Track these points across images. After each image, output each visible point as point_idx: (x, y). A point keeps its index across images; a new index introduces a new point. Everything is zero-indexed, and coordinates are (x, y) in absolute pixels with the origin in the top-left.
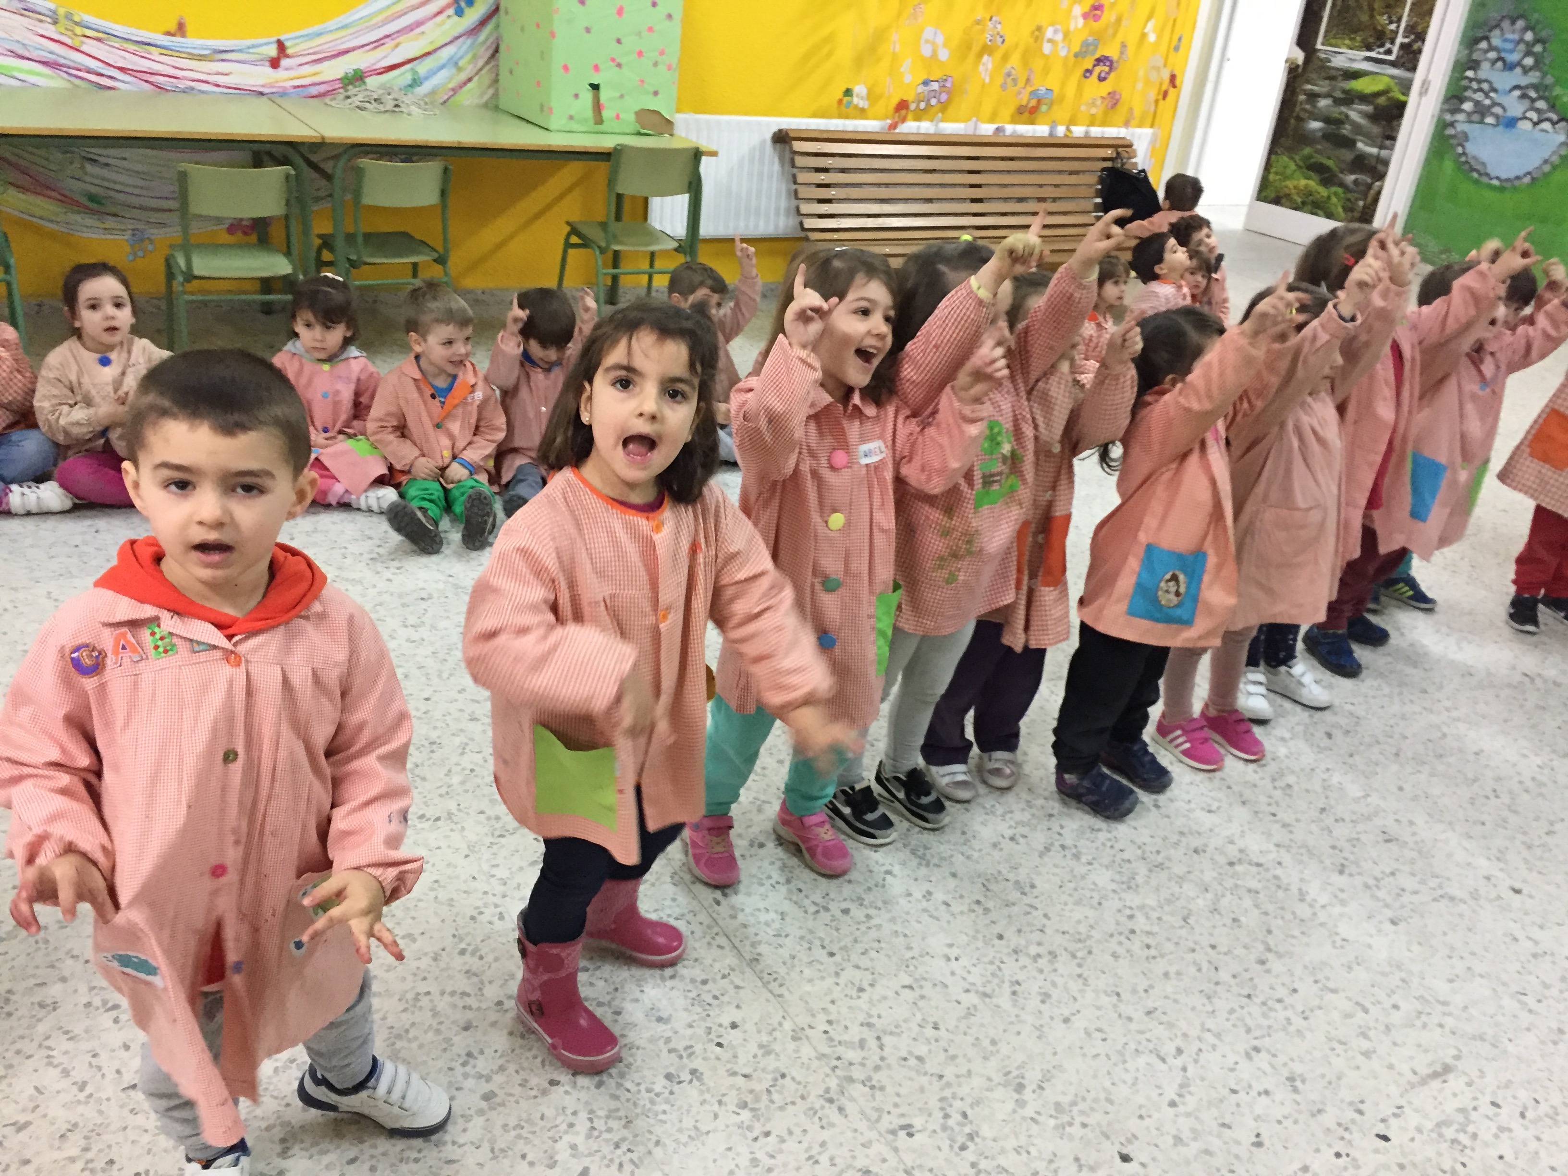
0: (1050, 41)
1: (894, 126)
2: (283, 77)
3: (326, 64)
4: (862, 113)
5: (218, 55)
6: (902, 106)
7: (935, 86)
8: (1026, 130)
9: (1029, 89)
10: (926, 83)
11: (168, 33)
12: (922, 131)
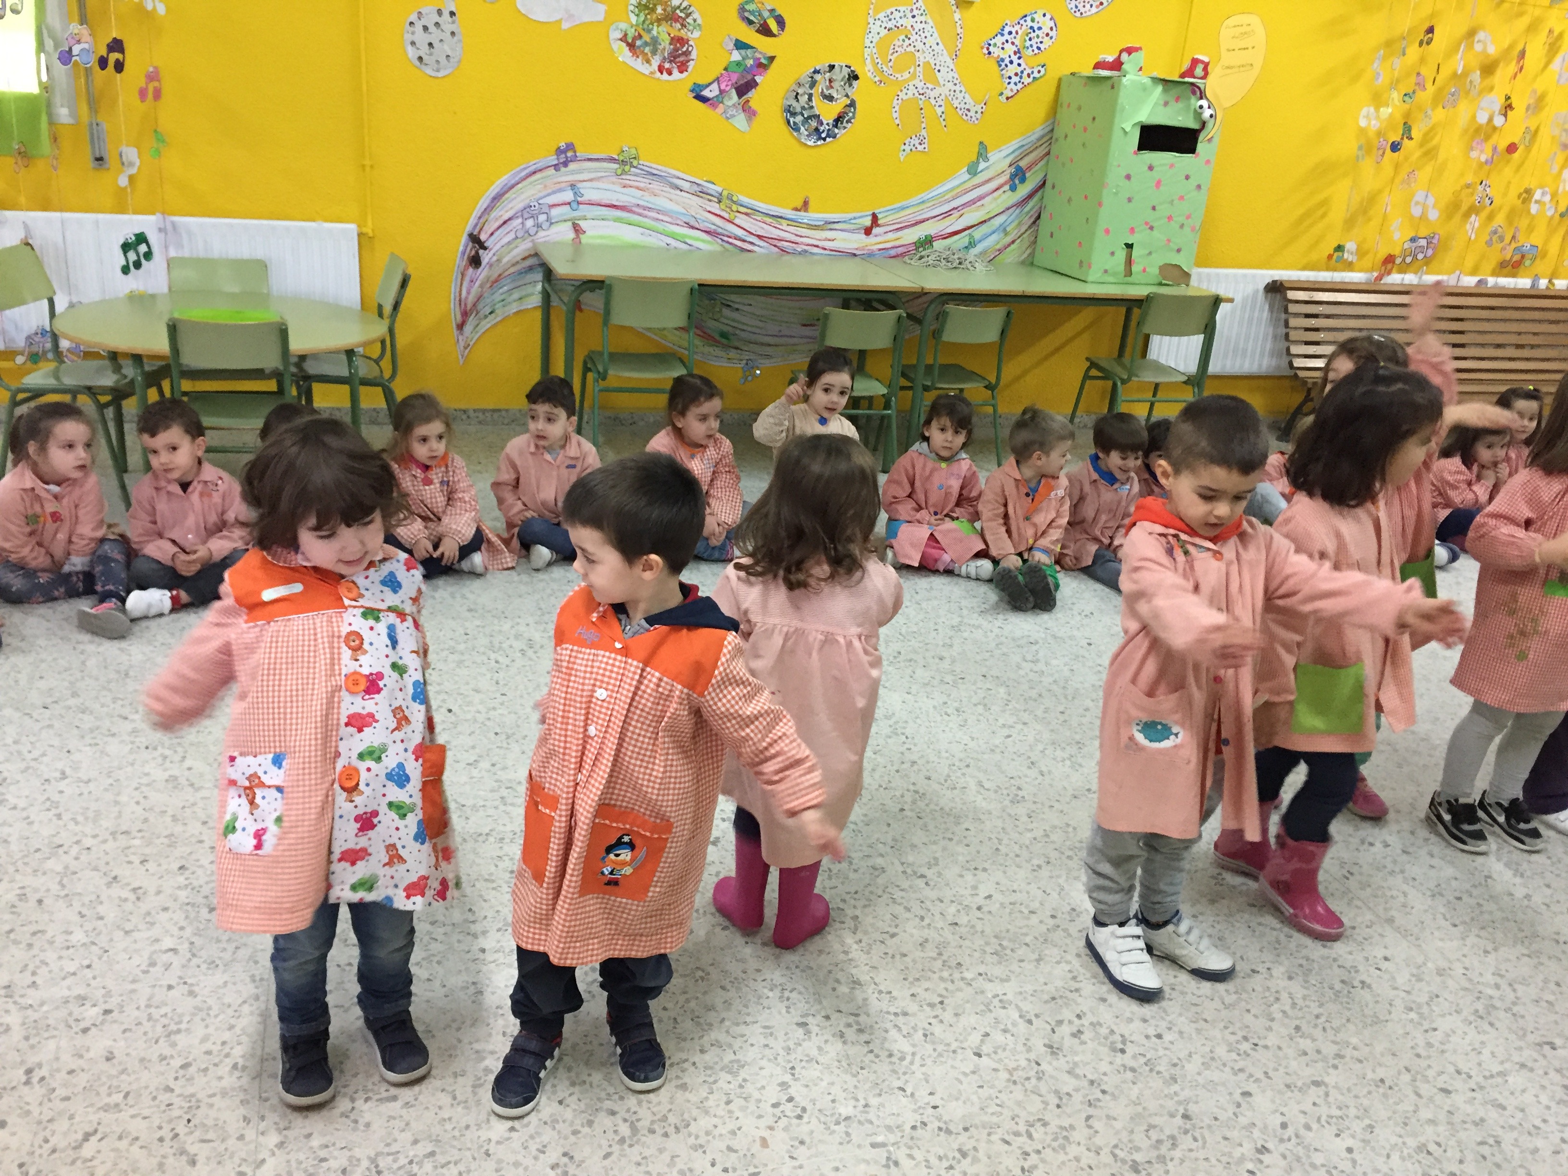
0: (1537, 202)
1: (1380, 278)
2: (873, 242)
3: (906, 231)
4: (1349, 266)
5: (828, 225)
6: (1389, 260)
7: (1423, 242)
8: (1507, 282)
9: (1514, 245)
10: (1413, 240)
11: (796, 209)
12: (1406, 282)
